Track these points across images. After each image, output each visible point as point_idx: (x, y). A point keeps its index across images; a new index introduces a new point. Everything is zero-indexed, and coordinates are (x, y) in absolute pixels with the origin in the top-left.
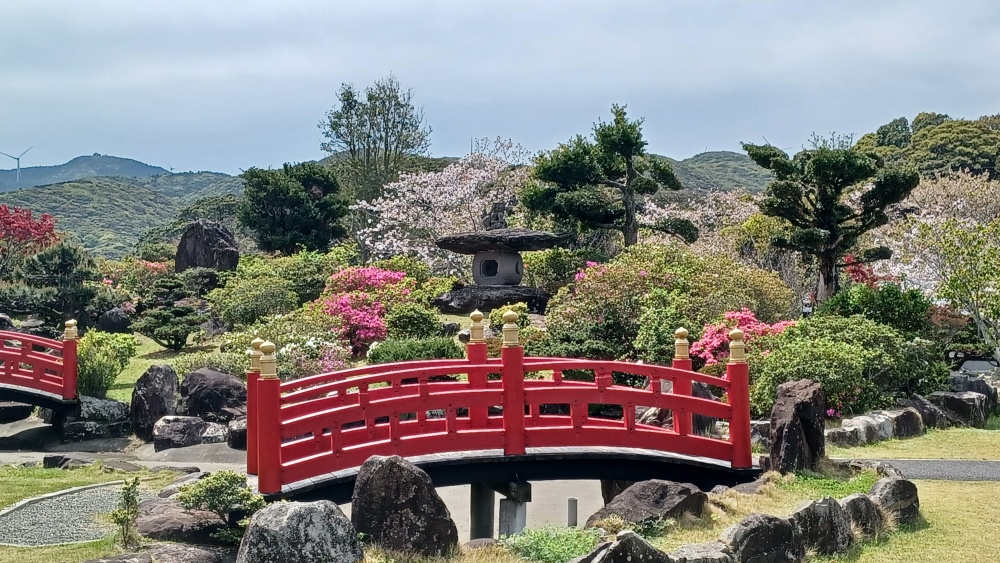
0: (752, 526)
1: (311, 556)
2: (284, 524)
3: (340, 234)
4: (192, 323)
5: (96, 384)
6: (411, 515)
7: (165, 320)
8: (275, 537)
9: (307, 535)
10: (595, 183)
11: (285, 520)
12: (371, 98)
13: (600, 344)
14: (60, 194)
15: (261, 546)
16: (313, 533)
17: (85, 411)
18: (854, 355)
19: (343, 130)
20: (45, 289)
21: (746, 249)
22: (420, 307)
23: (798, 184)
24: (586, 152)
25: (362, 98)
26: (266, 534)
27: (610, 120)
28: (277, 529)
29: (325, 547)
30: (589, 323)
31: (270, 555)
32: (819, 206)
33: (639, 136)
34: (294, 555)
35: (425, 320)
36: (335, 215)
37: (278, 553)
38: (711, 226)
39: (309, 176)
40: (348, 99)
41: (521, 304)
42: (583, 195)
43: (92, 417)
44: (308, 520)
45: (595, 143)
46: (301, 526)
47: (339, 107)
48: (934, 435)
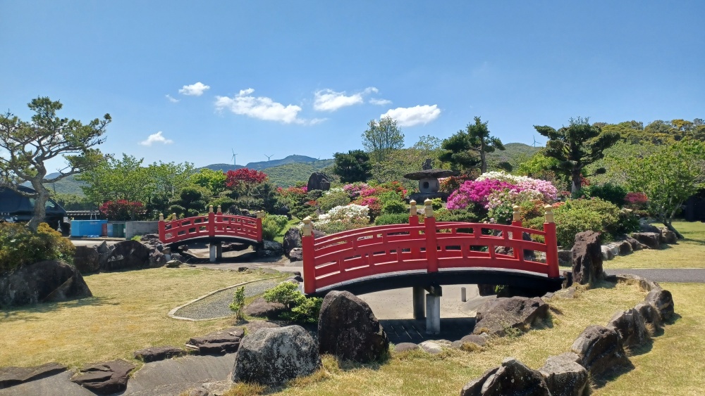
0: (593, 337)
1: (281, 367)
2: (262, 346)
3: (370, 176)
5: (270, 236)
6: (356, 332)
7: (301, 210)
8: (255, 355)
9: (278, 352)
10: (468, 149)
11: (263, 342)
12: (381, 125)
15: (245, 362)
16: (283, 351)
17: (265, 246)
19: (371, 138)
20: (260, 199)
22: (397, 202)
24: (464, 137)
25: (378, 125)
26: (248, 354)
27: (474, 123)
28: (257, 350)
29: (292, 360)
31: (251, 368)
32: (571, 151)
33: (486, 129)
34: (269, 368)
35: (400, 207)
36: (368, 169)
37: (257, 367)
39: (359, 156)
40: (373, 126)
41: (438, 199)
42: (462, 154)
43: (268, 249)
44: (280, 342)
45: (467, 133)
46: (275, 346)
47: (369, 128)
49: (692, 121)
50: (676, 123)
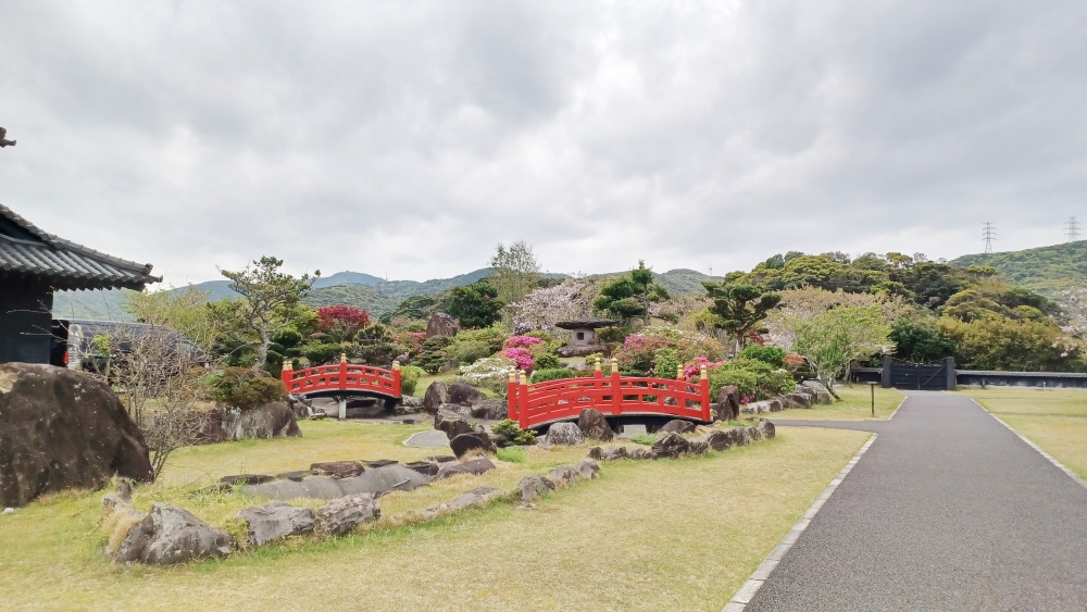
0: (714, 433)
1: (569, 440)
2: (560, 429)
3: (498, 318)
4: (441, 362)
5: (409, 390)
6: (599, 428)
8: (558, 433)
9: (568, 433)
10: (629, 297)
12: (512, 250)
13: (635, 372)
14: (329, 293)
15: (554, 436)
17: (405, 401)
18: (753, 376)
21: (700, 326)
22: (550, 355)
23: (726, 300)
24: (625, 282)
25: (507, 250)
27: (637, 267)
29: (573, 437)
30: (633, 362)
31: (557, 439)
32: (735, 310)
34: (564, 439)
35: (553, 361)
36: (495, 309)
37: (559, 438)
38: (682, 314)
40: (501, 250)
41: (600, 354)
42: (624, 302)
43: (408, 405)
44: (568, 428)
45: (630, 278)
46: (566, 430)
47: (496, 255)
48: (788, 411)
49: (911, 256)
50: (891, 256)
